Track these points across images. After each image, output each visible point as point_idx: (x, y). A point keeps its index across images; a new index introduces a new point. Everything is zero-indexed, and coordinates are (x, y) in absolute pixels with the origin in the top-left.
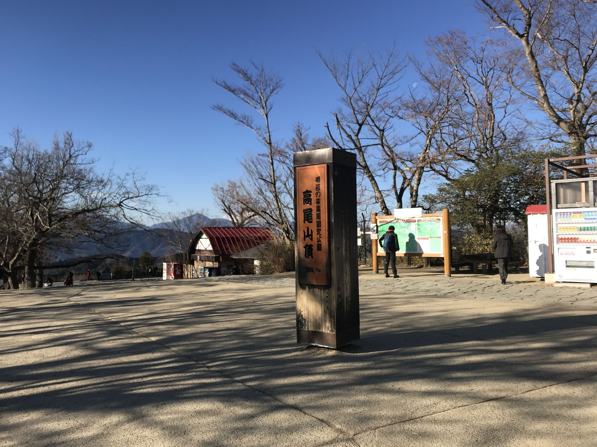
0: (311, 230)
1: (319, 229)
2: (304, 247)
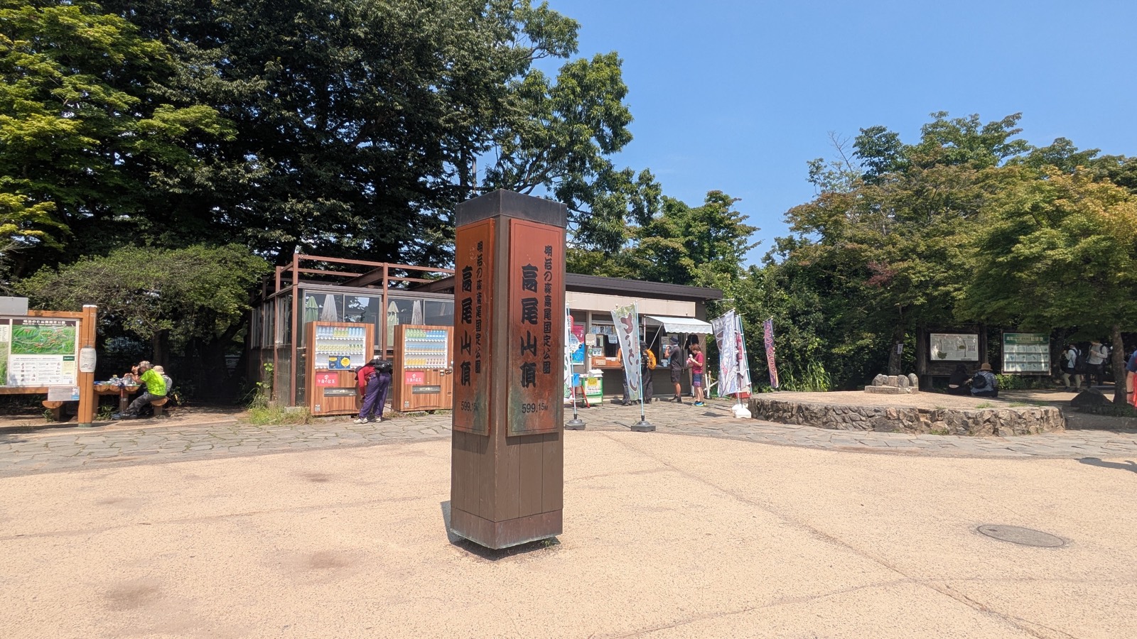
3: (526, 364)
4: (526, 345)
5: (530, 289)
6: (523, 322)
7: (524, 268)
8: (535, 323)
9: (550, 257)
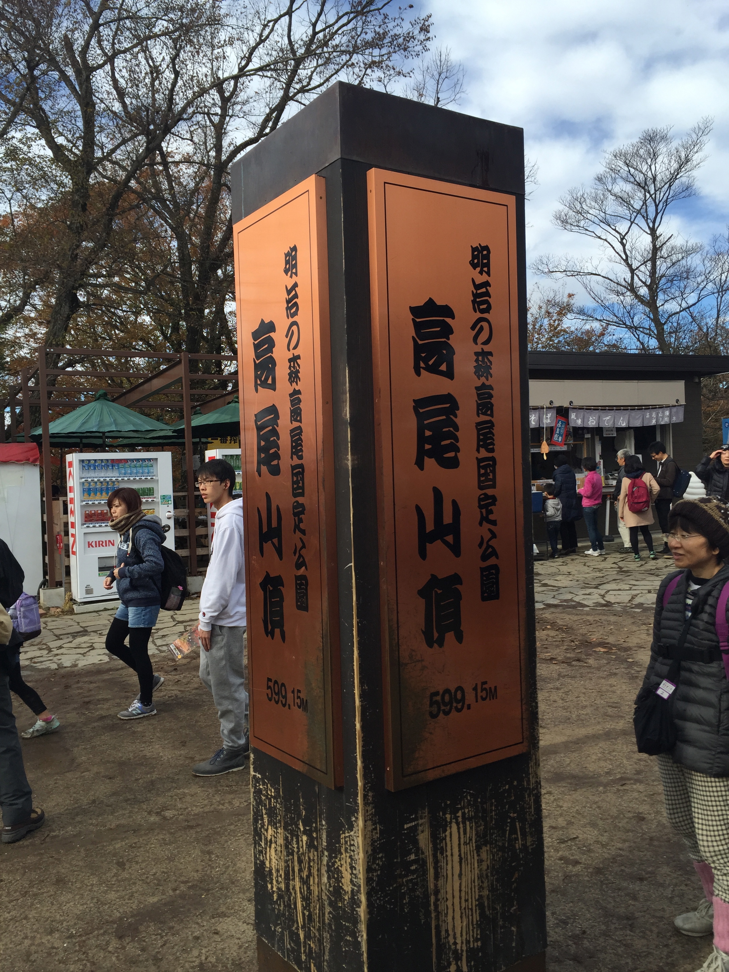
0: (454, 503)
1: (487, 497)
2: (422, 593)
3: (434, 581)
4: (430, 526)
5: (434, 370)
6: (420, 464)
7: (415, 311)
8: (453, 463)
9: (484, 278)
